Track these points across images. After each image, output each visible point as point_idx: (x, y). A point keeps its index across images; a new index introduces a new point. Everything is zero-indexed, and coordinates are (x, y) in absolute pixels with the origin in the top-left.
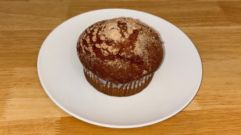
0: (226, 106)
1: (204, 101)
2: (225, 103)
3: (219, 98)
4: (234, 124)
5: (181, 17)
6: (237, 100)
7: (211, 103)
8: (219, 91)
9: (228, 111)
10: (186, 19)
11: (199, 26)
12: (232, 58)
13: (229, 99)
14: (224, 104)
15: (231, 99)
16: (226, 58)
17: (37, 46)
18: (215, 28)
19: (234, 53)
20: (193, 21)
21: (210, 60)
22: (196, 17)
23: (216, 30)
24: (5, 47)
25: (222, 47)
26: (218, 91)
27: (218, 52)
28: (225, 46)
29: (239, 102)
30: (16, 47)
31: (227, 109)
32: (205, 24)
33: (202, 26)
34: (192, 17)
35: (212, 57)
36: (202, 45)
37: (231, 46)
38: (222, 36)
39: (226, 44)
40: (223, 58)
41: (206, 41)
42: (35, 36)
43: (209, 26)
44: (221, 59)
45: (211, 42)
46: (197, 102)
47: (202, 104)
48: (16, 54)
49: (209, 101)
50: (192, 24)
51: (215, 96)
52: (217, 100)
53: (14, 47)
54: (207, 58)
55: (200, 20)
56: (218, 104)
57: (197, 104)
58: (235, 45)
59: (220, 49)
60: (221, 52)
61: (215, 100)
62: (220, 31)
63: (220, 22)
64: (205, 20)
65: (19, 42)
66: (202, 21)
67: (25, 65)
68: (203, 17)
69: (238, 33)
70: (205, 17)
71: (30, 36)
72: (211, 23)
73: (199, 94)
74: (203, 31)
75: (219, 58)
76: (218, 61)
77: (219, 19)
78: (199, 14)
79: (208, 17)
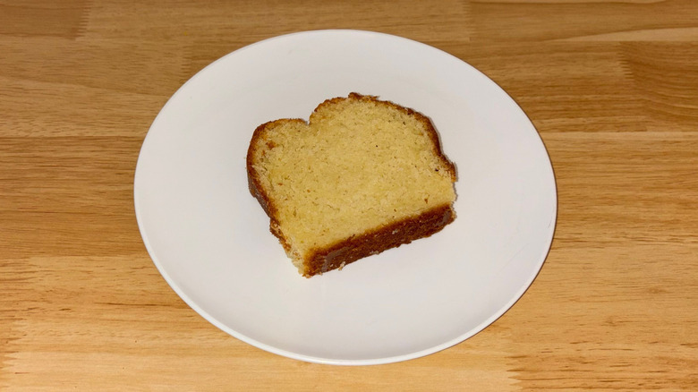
1: (537, 375)
2: (594, 383)
3: (580, 368)
6: (629, 375)
7: (554, 383)
8: (584, 344)
11: (555, 128)
12: (635, 239)
13: (607, 372)
14: (590, 388)
16: (618, 237)
17: (92, 188)
18: (601, 135)
20: (538, 111)
21: (571, 244)
22: (550, 98)
23: (604, 143)
24: (4, 191)
25: (612, 203)
26: (580, 346)
27: (597, 218)
29: (634, 381)
30: (35, 190)
32: (572, 121)
33: (564, 129)
34: (538, 98)
35: (580, 234)
38: (615, 163)
39: (627, 193)
40: (607, 239)
42: (89, 155)
43: (585, 128)
44: (603, 243)
45: (582, 186)
46: (518, 378)
47: (529, 384)
48: (35, 214)
49: (551, 375)
51: (570, 359)
52: (574, 373)
54: (564, 237)
55: (560, 107)
56: (575, 384)
57: (515, 384)
58: (651, 195)
59: (606, 207)
60: (606, 220)
61: (567, 374)
62: (614, 147)
63: (617, 118)
64: (576, 107)
65: (44, 175)
66: (567, 113)
67: (59, 250)
68: (571, 97)
69: (666, 154)
70: (577, 97)
71: (76, 155)
72: (592, 120)
73: (525, 354)
74: (564, 147)
75: (599, 239)
76: (594, 247)
77: (615, 106)
78: (559, 86)
79: (585, 97)
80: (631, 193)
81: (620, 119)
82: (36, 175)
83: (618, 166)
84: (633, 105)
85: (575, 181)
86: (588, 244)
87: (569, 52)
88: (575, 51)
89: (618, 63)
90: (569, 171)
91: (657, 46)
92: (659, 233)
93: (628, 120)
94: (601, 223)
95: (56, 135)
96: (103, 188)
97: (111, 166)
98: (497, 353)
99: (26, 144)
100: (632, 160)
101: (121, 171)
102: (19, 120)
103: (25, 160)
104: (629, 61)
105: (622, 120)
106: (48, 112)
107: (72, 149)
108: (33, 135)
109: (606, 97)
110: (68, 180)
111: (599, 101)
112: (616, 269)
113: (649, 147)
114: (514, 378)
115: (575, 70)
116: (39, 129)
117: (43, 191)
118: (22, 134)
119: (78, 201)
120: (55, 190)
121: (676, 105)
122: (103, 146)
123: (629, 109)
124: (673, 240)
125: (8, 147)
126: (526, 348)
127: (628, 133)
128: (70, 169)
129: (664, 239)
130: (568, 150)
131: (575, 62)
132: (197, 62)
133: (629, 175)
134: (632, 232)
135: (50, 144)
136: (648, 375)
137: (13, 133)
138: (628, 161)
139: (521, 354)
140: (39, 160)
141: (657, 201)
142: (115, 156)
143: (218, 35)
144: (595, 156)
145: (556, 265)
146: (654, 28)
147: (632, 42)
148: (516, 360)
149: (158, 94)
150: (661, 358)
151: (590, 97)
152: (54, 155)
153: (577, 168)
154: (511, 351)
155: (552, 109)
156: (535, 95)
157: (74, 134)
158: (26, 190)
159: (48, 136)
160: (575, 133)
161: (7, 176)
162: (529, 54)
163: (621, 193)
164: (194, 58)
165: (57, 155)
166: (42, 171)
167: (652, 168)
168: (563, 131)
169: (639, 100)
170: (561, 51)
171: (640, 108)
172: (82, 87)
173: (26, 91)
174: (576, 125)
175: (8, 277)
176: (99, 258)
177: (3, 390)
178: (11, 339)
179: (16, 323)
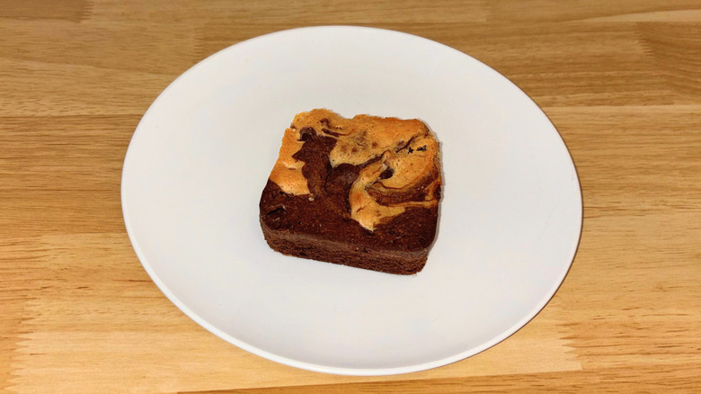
0: (654, 360)
1: (592, 342)
2: (652, 349)
3: (635, 334)
5: (531, 76)
6: (688, 340)
7: (611, 350)
8: (636, 311)
9: (658, 375)
10: (541, 80)
11: (581, 103)
12: (676, 207)
13: (663, 338)
14: (649, 354)
15: (671, 337)
16: (657, 205)
17: (106, 165)
18: (628, 109)
19: (681, 189)
20: (563, 87)
21: (611, 213)
22: (572, 75)
23: (632, 116)
24: (11, 169)
25: (647, 173)
26: (632, 312)
28: (657, 167)
29: (692, 345)
31: (658, 368)
32: (598, 96)
33: (591, 103)
34: (561, 75)
35: (619, 202)
36: (587, 164)
37: (675, 168)
38: (646, 135)
39: (661, 163)
40: (647, 207)
41: (601, 152)
42: (99, 133)
43: (611, 103)
44: (644, 211)
45: (615, 156)
46: (573, 346)
47: (584, 351)
49: (606, 342)
50: (560, 98)
51: (624, 325)
52: (630, 340)
53: (38, 168)
54: (603, 205)
55: (583, 83)
56: (631, 351)
57: (570, 352)
58: (686, 164)
59: (641, 176)
60: (644, 189)
61: (623, 340)
62: (641, 119)
63: (642, 92)
64: (599, 82)
65: (53, 153)
66: (591, 88)
67: (72, 228)
68: (593, 74)
69: (694, 125)
70: (600, 73)
71: (87, 133)
72: (618, 95)
73: (577, 321)
74: (592, 120)
75: (638, 208)
76: (634, 215)
77: (640, 81)
78: (580, 64)
79: (608, 73)
80: (664, 163)
81: (645, 93)
82: (45, 153)
83: (647, 137)
84: (656, 81)
85: (608, 152)
87: (586, 32)
88: (593, 31)
89: (637, 41)
90: (599, 143)
91: (672, 26)
92: (698, 201)
93: (653, 94)
94: (638, 192)
95: (65, 114)
98: (547, 321)
99: (32, 123)
100: (662, 132)
102: (24, 100)
103: (33, 139)
104: (647, 40)
105: (647, 95)
106: (54, 92)
107: (79, 127)
108: (39, 114)
109: (628, 73)
110: (79, 157)
111: (622, 77)
112: (660, 236)
113: (677, 119)
114: (568, 345)
115: (595, 49)
116: (47, 108)
117: (52, 169)
118: (29, 113)
119: (91, 178)
120: (65, 168)
122: (117, 125)
123: (653, 84)
125: (13, 126)
126: (576, 316)
127: (655, 106)
128: (81, 147)
130: (596, 123)
131: (593, 41)
132: (210, 43)
133: (661, 146)
134: (671, 200)
135: (59, 122)
137: (19, 113)
138: (658, 132)
139: (573, 322)
140: (47, 138)
142: (128, 133)
143: (229, 17)
144: (624, 129)
145: (598, 233)
146: (667, 10)
148: (567, 328)
149: (171, 74)
151: (612, 73)
152: (63, 134)
153: (609, 140)
154: (561, 319)
155: (575, 84)
157: (84, 113)
158: (35, 168)
159: (56, 115)
160: (602, 107)
161: (13, 155)
162: (548, 33)
163: (655, 163)
164: (207, 39)
165: (67, 134)
166: (51, 149)
167: (683, 139)
169: (661, 76)
170: (579, 31)
171: (663, 83)
172: (91, 67)
173: (31, 72)
174: (602, 100)
175: (18, 256)
176: (117, 235)
177: (17, 373)
178: (23, 319)
179: (30, 302)
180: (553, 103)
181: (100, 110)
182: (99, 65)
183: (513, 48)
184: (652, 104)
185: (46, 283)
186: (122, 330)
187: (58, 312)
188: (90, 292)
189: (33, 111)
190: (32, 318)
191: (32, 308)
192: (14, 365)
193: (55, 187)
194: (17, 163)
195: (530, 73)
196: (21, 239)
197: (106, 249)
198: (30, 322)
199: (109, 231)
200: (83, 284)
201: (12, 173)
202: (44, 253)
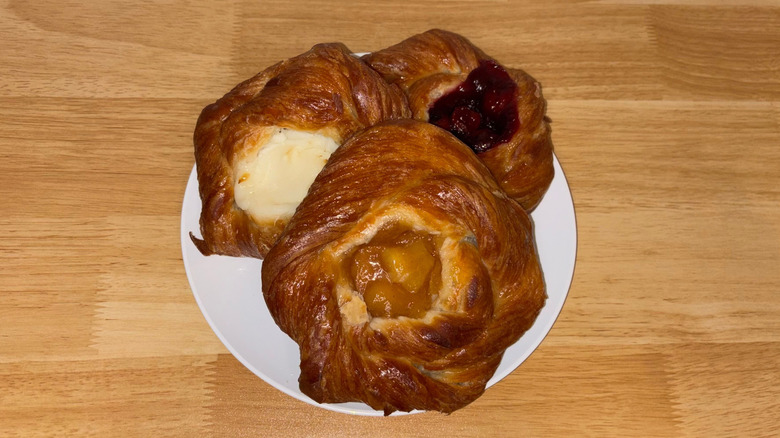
0: (588, 341)
2: (589, 332)
3: (578, 319)
4: (594, 385)
5: (538, 65)
6: (618, 325)
8: (583, 299)
9: (588, 354)
10: (547, 70)
11: (579, 96)
12: (638, 205)
13: (600, 322)
14: (585, 336)
15: (606, 322)
16: (623, 203)
18: (620, 103)
19: (647, 188)
20: (565, 78)
22: (577, 64)
23: (622, 111)
24: (77, 152)
25: (622, 171)
27: (607, 185)
28: (632, 165)
30: (106, 152)
31: (590, 348)
32: (595, 89)
33: (587, 97)
34: (566, 64)
35: (590, 199)
36: (571, 160)
37: (647, 167)
38: (630, 132)
39: (636, 161)
40: (614, 204)
41: (586, 149)
43: (606, 96)
44: (610, 208)
45: (598, 154)
48: (107, 175)
50: (560, 90)
51: (570, 312)
53: (100, 151)
55: (585, 74)
56: (572, 333)
58: (658, 163)
59: (616, 174)
60: (615, 187)
62: (629, 115)
63: (636, 86)
64: (600, 74)
65: (112, 137)
66: (591, 79)
68: (597, 64)
69: (675, 123)
70: (602, 64)
71: (140, 117)
72: (614, 88)
74: (586, 115)
75: (606, 205)
76: (600, 212)
77: (638, 73)
78: (587, 52)
79: (611, 63)
80: (640, 161)
81: (639, 87)
82: (105, 137)
83: (631, 134)
84: (652, 73)
85: (592, 149)
86: (595, 209)
87: (599, 15)
89: (645, 27)
90: (586, 139)
91: (682, 10)
92: (659, 200)
93: (646, 88)
94: (610, 190)
95: (120, 96)
96: (167, 150)
97: (174, 128)
99: (91, 105)
100: (646, 129)
101: (182, 134)
102: (83, 80)
103: (94, 121)
104: (655, 26)
105: (640, 89)
107: (133, 110)
108: (98, 96)
109: (629, 64)
110: (135, 142)
111: (622, 69)
112: (618, 232)
113: (661, 116)
115: (603, 35)
116: (103, 89)
117: (113, 152)
118: (88, 95)
119: (146, 162)
120: (123, 151)
121: (692, 74)
122: (165, 108)
123: (649, 77)
124: (672, 206)
125: (77, 108)
127: (645, 102)
128: (136, 131)
129: (663, 205)
130: (588, 118)
131: (604, 26)
132: (247, 20)
133: (641, 144)
134: (636, 199)
135: (116, 105)
136: (633, 325)
137: (79, 94)
138: (641, 129)
140: (106, 121)
141: (663, 169)
142: (175, 118)
144: (612, 125)
147: (660, 5)
149: (212, 55)
150: (645, 311)
151: (614, 64)
152: (120, 117)
153: (596, 136)
155: (577, 75)
156: (564, 61)
157: (137, 95)
158: (96, 152)
159: (113, 96)
160: (597, 101)
162: (563, 16)
163: (631, 162)
165: (123, 117)
166: (110, 133)
167: (662, 137)
168: (586, 98)
169: (659, 68)
170: (593, 14)
171: (658, 76)
172: (141, 46)
173: (87, 49)
174: (598, 93)
175: (90, 234)
176: (168, 217)
177: (97, 334)
178: (99, 290)
179: (102, 276)
180: (554, 95)
181: (151, 94)
182: (147, 43)
183: (528, 32)
184: (643, 99)
185: (114, 260)
186: (175, 302)
187: (124, 285)
188: (149, 269)
189: (92, 92)
190: (103, 290)
191: (104, 281)
192: (94, 328)
193: (114, 171)
194: (81, 146)
195: (539, 62)
196: (91, 219)
197: (160, 231)
198: (102, 293)
199: (162, 214)
200: (142, 262)
201: (78, 155)
202: (111, 233)
